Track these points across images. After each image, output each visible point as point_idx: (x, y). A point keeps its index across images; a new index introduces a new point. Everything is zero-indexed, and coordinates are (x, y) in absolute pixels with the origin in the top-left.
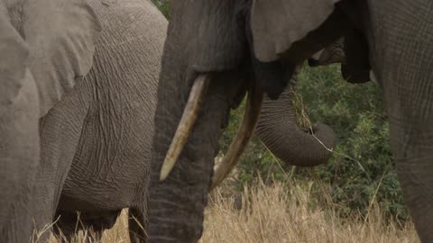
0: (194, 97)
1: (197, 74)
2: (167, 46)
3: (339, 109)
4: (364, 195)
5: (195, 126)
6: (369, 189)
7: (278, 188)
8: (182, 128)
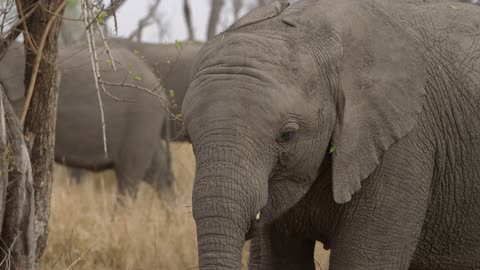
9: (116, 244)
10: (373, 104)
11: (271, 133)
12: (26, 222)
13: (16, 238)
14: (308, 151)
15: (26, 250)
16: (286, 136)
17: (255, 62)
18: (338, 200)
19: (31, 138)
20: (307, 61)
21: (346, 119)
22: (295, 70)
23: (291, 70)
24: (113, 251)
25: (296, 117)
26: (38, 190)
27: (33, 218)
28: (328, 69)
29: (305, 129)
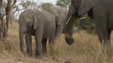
0: (70, 17)
1: (71, 15)
2: (69, 11)
3: (89, 22)
4: (92, 32)
5: (70, 20)
6: (92, 31)
7: (83, 31)
8: (69, 20)
9: (14, 35)
10: (38, 19)
11: (26, 24)
12: (6, 33)
13: (5, 34)
14: (31, 25)
15: (6, 36)
16: (28, 24)
17: (25, 17)
18: (34, 29)
19: (6, 25)
20: (30, 16)
21: (35, 21)
22: (29, 17)
23: (28, 17)
24: (14, 36)
25: (29, 22)
26: (7, 30)
27: (7, 32)
28: (33, 16)
29: (30, 23)
